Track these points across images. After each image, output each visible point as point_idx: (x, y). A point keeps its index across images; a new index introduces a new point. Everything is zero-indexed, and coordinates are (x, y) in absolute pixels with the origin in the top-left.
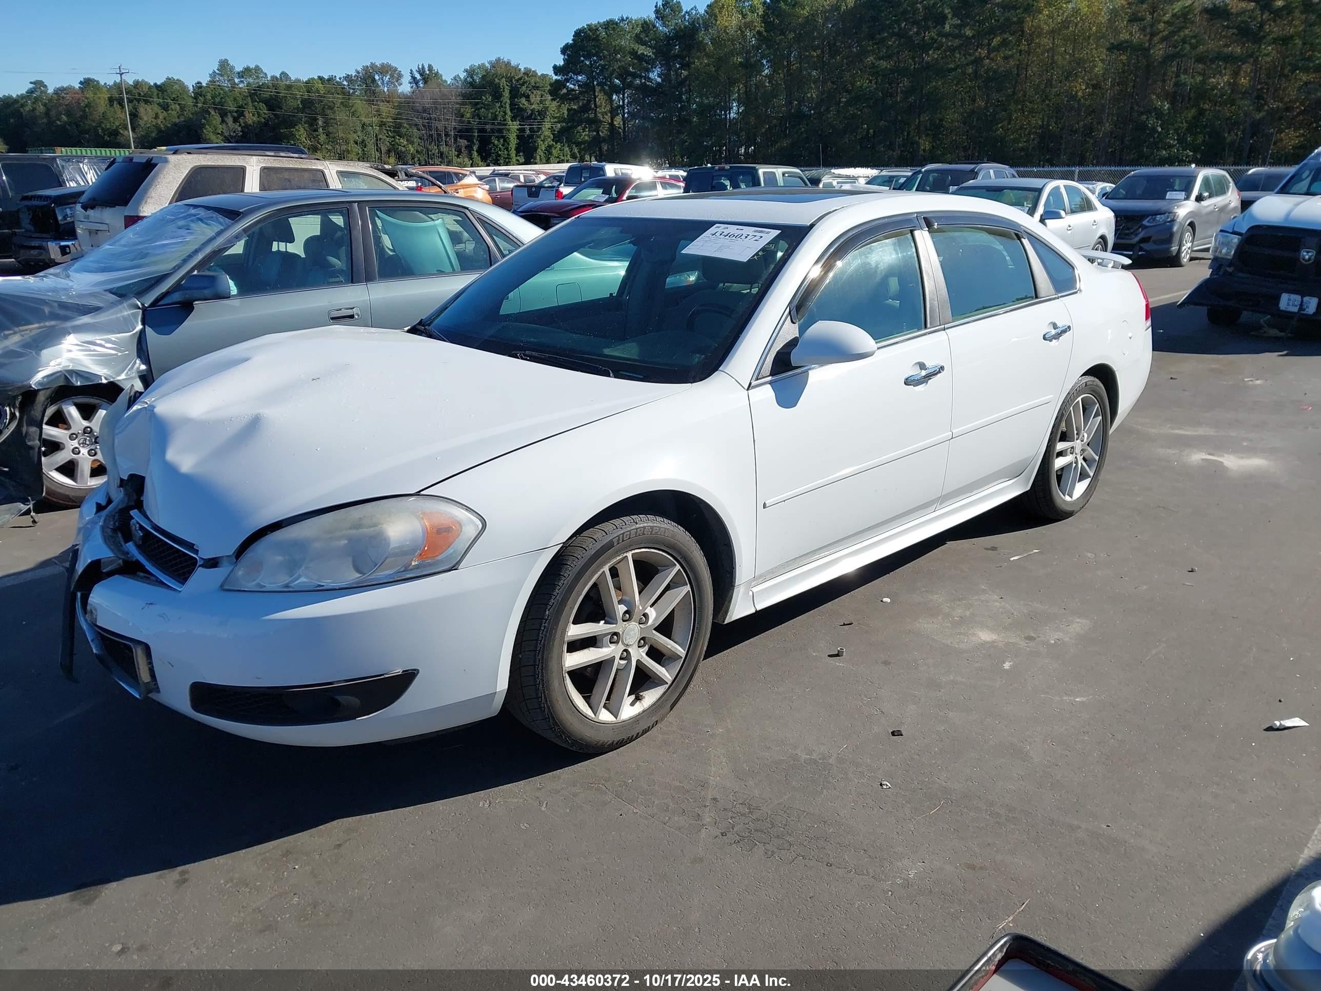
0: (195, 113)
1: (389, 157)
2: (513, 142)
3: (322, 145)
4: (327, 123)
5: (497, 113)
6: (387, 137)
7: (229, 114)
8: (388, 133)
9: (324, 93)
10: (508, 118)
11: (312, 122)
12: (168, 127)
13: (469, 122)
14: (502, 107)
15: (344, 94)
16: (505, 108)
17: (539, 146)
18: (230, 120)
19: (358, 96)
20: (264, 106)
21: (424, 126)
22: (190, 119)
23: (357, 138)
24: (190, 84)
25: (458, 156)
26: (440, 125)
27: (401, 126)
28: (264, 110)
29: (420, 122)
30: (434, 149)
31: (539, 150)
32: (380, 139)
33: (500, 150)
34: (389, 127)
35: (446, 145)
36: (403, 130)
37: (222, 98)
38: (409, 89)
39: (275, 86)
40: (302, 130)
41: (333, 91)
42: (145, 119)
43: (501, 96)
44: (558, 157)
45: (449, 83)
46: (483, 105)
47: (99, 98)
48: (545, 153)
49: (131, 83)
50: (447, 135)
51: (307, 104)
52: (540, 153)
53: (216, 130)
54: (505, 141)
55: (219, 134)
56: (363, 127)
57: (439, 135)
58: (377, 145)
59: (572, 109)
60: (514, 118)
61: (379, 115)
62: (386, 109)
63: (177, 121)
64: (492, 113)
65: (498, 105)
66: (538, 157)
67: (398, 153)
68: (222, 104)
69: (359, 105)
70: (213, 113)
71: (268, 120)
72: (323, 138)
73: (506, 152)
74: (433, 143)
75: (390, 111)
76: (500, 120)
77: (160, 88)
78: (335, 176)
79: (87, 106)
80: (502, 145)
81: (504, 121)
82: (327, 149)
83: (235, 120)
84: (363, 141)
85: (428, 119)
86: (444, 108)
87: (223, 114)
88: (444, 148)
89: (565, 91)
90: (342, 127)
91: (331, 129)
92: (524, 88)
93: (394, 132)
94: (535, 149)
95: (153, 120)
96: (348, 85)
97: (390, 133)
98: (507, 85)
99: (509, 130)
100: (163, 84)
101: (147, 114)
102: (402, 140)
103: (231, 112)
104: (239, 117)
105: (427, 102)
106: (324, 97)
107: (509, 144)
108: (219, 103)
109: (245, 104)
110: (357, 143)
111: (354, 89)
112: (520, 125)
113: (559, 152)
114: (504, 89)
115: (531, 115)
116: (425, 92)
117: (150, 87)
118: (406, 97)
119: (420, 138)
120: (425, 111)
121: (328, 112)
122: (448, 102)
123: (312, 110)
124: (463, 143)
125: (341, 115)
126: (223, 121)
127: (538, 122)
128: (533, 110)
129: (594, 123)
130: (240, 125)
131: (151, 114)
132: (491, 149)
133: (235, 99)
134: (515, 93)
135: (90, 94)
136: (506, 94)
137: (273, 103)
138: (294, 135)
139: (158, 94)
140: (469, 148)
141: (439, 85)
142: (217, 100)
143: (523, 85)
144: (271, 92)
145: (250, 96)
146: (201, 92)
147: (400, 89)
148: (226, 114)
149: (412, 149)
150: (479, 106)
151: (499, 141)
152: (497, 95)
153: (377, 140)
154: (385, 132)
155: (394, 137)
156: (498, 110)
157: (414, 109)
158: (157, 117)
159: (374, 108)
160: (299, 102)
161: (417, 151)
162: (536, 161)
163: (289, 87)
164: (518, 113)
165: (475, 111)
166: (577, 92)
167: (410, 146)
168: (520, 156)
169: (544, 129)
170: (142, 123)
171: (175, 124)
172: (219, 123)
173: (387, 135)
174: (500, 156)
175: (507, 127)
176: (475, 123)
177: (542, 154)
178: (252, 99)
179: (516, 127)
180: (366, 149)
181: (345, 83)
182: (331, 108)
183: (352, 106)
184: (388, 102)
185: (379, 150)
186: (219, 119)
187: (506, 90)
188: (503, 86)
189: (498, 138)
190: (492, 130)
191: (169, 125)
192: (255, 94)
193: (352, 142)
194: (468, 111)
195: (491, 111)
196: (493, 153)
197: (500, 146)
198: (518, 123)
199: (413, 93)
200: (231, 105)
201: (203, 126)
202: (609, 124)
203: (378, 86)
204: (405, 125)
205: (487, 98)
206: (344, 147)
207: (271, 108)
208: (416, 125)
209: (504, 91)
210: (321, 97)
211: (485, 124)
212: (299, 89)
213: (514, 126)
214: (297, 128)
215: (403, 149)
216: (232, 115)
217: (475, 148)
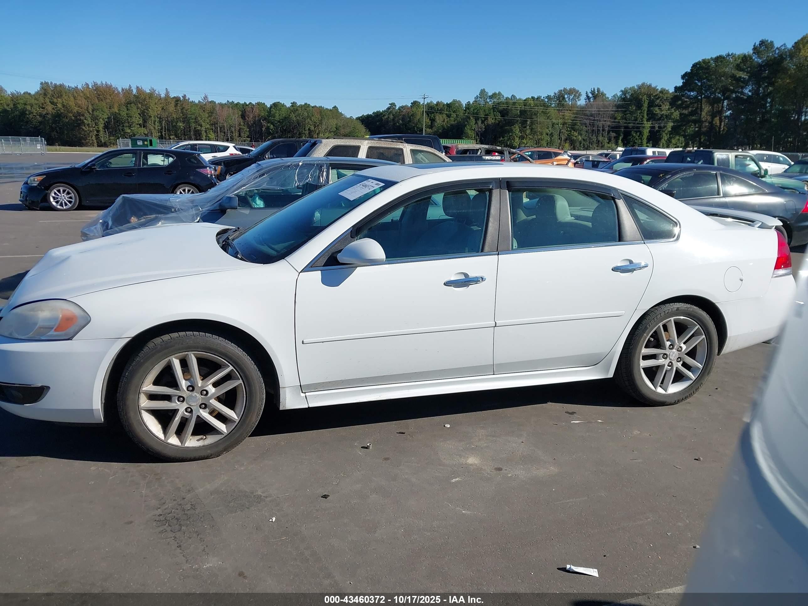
0: (463, 119)
1: (566, 143)
2: (646, 133)
3: (527, 136)
4: (532, 123)
5: (638, 117)
6: (567, 131)
7: (480, 119)
8: (567, 129)
9: (533, 106)
10: (645, 119)
11: (524, 123)
12: (448, 127)
13: (619, 122)
14: (642, 113)
15: (544, 106)
16: (644, 113)
17: (663, 138)
18: (480, 122)
19: (553, 107)
20: (499, 114)
21: (590, 124)
22: (460, 122)
23: (549, 132)
24: (464, 103)
25: (608, 143)
26: (600, 124)
27: (576, 124)
28: (499, 117)
29: (587, 122)
30: (594, 138)
31: (663, 140)
32: (562, 132)
33: (637, 140)
34: (568, 125)
35: (602, 136)
36: (577, 127)
37: (478, 110)
38: (584, 103)
39: (507, 103)
40: (517, 127)
41: (538, 105)
42: (438, 122)
43: (642, 106)
44: (675, 144)
45: (610, 99)
46: (629, 112)
47: (418, 111)
48: (667, 142)
49: (435, 103)
50: (603, 130)
51: (523, 113)
52: (663, 141)
53: (471, 127)
54: (640, 134)
55: (473, 130)
56: (553, 125)
57: (599, 130)
58: (559, 135)
59: (683, 114)
60: (648, 120)
61: (564, 118)
62: (568, 114)
63: (453, 123)
64: (634, 117)
65: (639, 112)
66: (661, 144)
67: (572, 141)
68: (477, 114)
69: (552, 112)
70: (472, 118)
71: (500, 122)
72: (528, 132)
73: (640, 141)
74: (594, 135)
75: (570, 116)
76: (639, 121)
77: (449, 105)
78: (409, 152)
79: (412, 115)
80: (638, 137)
81: (642, 121)
82: (530, 138)
83: (483, 122)
84: (552, 133)
85: (593, 120)
86: (604, 114)
87: (477, 119)
88: (600, 138)
89: (680, 102)
90: (540, 125)
91: (534, 126)
92: (658, 101)
93: (572, 128)
94: (660, 139)
95: (442, 122)
96: (548, 101)
97: (568, 129)
98: (647, 100)
99: (644, 127)
100: (450, 103)
101: (440, 120)
102: (575, 133)
103: (481, 117)
104: (485, 121)
105: (594, 110)
106: (533, 109)
107: (643, 136)
108: (476, 113)
109: (490, 113)
110: (547, 134)
111: (551, 103)
112: (652, 124)
113: (677, 141)
114: (644, 102)
115: (661, 118)
116: (594, 104)
117: (444, 105)
118: (582, 107)
119: (587, 132)
120: (592, 115)
121: (534, 117)
122: (607, 110)
123: (525, 116)
124: (613, 135)
125: (541, 119)
126: (476, 123)
127: (665, 122)
128: (662, 115)
129: (699, 121)
130: (485, 125)
131: (442, 119)
132: (631, 139)
133: (484, 110)
134: (651, 104)
135: (414, 109)
136: (646, 105)
137: (504, 113)
138: (512, 130)
139: (447, 109)
140: (617, 138)
141: (603, 101)
142: (475, 111)
143: (658, 99)
144: (504, 106)
145: (493, 109)
146: (469, 107)
147: (579, 103)
148: (478, 119)
149: (580, 138)
150: (626, 113)
151: (636, 134)
152: (639, 106)
153: (560, 133)
154: (566, 128)
155: (570, 131)
156: (639, 115)
157: (585, 115)
158: (444, 121)
159: (561, 114)
160: (518, 112)
161: (584, 140)
162: (660, 147)
163: (514, 103)
164: (652, 116)
165: (624, 116)
166: (689, 103)
167: (580, 136)
168: (650, 143)
169: (668, 126)
170: (436, 124)
171: (452, 125)
172: (474, 123)
173: (566, 129)
174: (635, 143)
175: (643, 125)
176: (622, 122)
177: (664, 142)
178: (494, 110)
179: (649, 125)
180: (552, 138)
181: (546, 100)
182: (535, 114)
183: (548, 113)
184: (570, 110)
185: (560, 138)
186: (474, 121)
187: (646, 102)
188: (644, 100)
189: (636, 132)
190: (633, 127)
191: (449, 125)
192: (494, 108)
193: (544, 134)
194: (619, 116)
195: (634, 115)
196: (631, 141)
197: (637, 137)
198: (651, 123)
199: (586, 105)
200: (482, 114)
201: (465, 125)
202: (709, 123)
203: (566, 101)
204: (579, 124)
205: (632, 108)
206: (539, 137)
207: (502, 116)
208: (586, 124)
209: (644, 103)
210: (531, 108)
211: (629, 123)
212: (519, 104)
213: (648, 125)
214: (515, 126)
215: (575, 138)
216: (481, 120)
217: (621, 138)
